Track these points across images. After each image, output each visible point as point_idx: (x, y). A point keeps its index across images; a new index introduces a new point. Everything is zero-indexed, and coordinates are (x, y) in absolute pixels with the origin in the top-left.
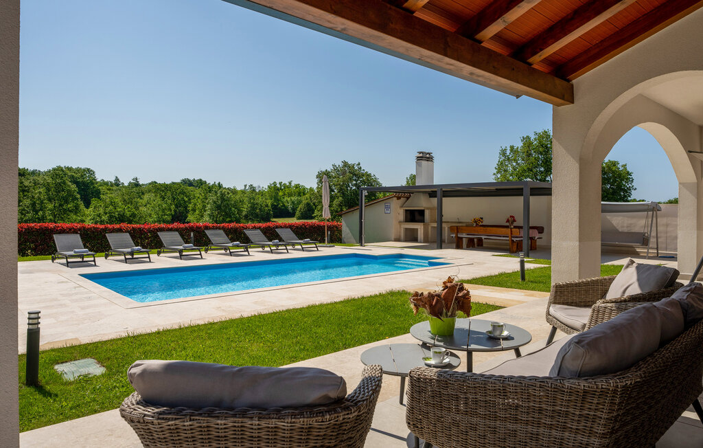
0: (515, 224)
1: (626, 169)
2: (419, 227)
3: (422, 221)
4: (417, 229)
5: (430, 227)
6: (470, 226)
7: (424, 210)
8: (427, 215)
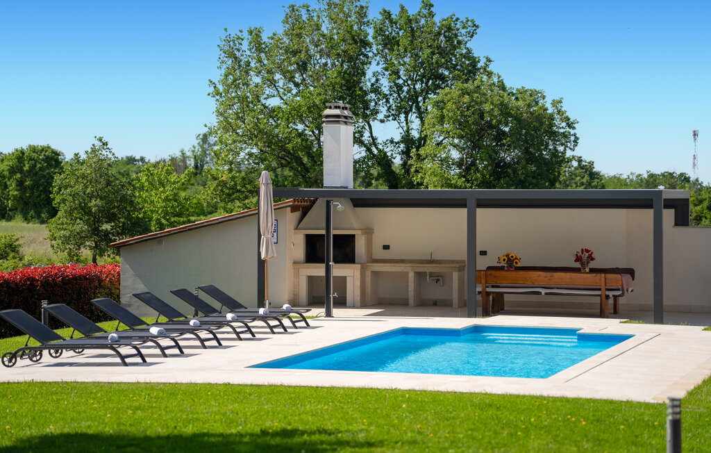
2: (349, 273)
3: (351, 258)
4: (344, 279)
5: (368, 274)
6: (502, 268)
7: (353, 236)
8: (360, 246)
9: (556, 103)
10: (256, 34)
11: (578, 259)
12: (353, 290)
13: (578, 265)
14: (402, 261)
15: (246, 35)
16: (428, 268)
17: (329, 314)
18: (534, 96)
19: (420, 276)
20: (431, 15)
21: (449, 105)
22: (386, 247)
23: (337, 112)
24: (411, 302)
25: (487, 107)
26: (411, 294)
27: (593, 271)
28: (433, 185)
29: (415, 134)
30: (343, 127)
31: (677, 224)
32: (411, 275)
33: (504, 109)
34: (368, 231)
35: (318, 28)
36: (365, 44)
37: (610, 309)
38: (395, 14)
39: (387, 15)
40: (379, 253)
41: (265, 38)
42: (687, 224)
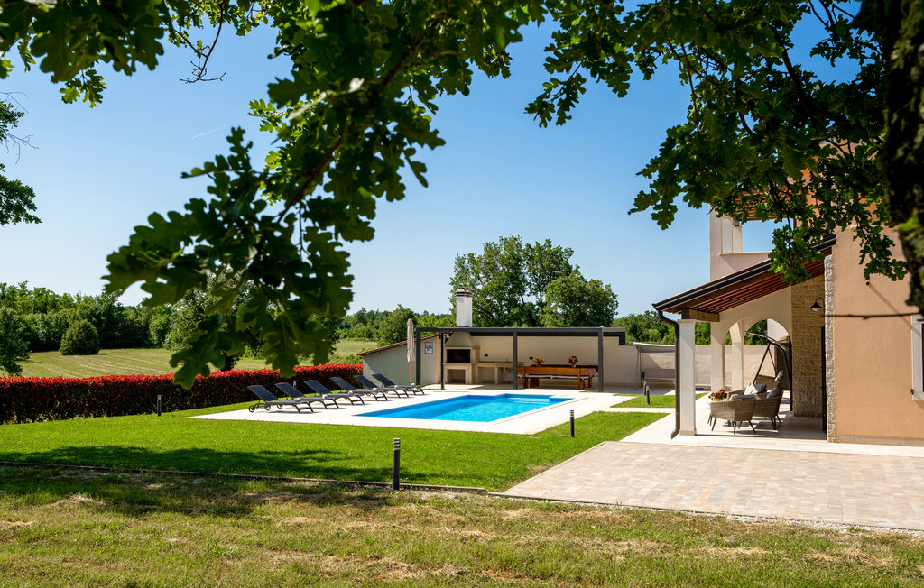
0: (577, 364)
1: (610, 290)
2: (467, 368)
3: (468, 361)
4: (464, 371)
5: (476, 368)
6: (535, 366)
7: (469, 350)
8: (473, 355)
9: (608, 287)
10: (471, 256)
11: (570, 361)
12: (468, 376)
13: (570, 364)
14: (494, 362)
15: (467, 257)
16: (505, 366)
17: (443, 388)
18: (597, 283)
19: (501, 369)
20: (550, 246)
21: (556, 288)
22: (486, 355)
23: (463, 291)
24: (496, 382)
25: (573, 289)
26: (496, 378)
27: (577, 367)
28: (549, 326)
29: (544, 301)
30: (466, 298)
31: (620, 344)
32: (496, 369)
33: (582, 289)
34: (477, 348)
35: (498, 253)
36: (519, 259)
37: (587, 385)
38: (533, 246)
39: (529, 246)
40: (482, 358)
41: (476, 257)
42: (624, 344)
